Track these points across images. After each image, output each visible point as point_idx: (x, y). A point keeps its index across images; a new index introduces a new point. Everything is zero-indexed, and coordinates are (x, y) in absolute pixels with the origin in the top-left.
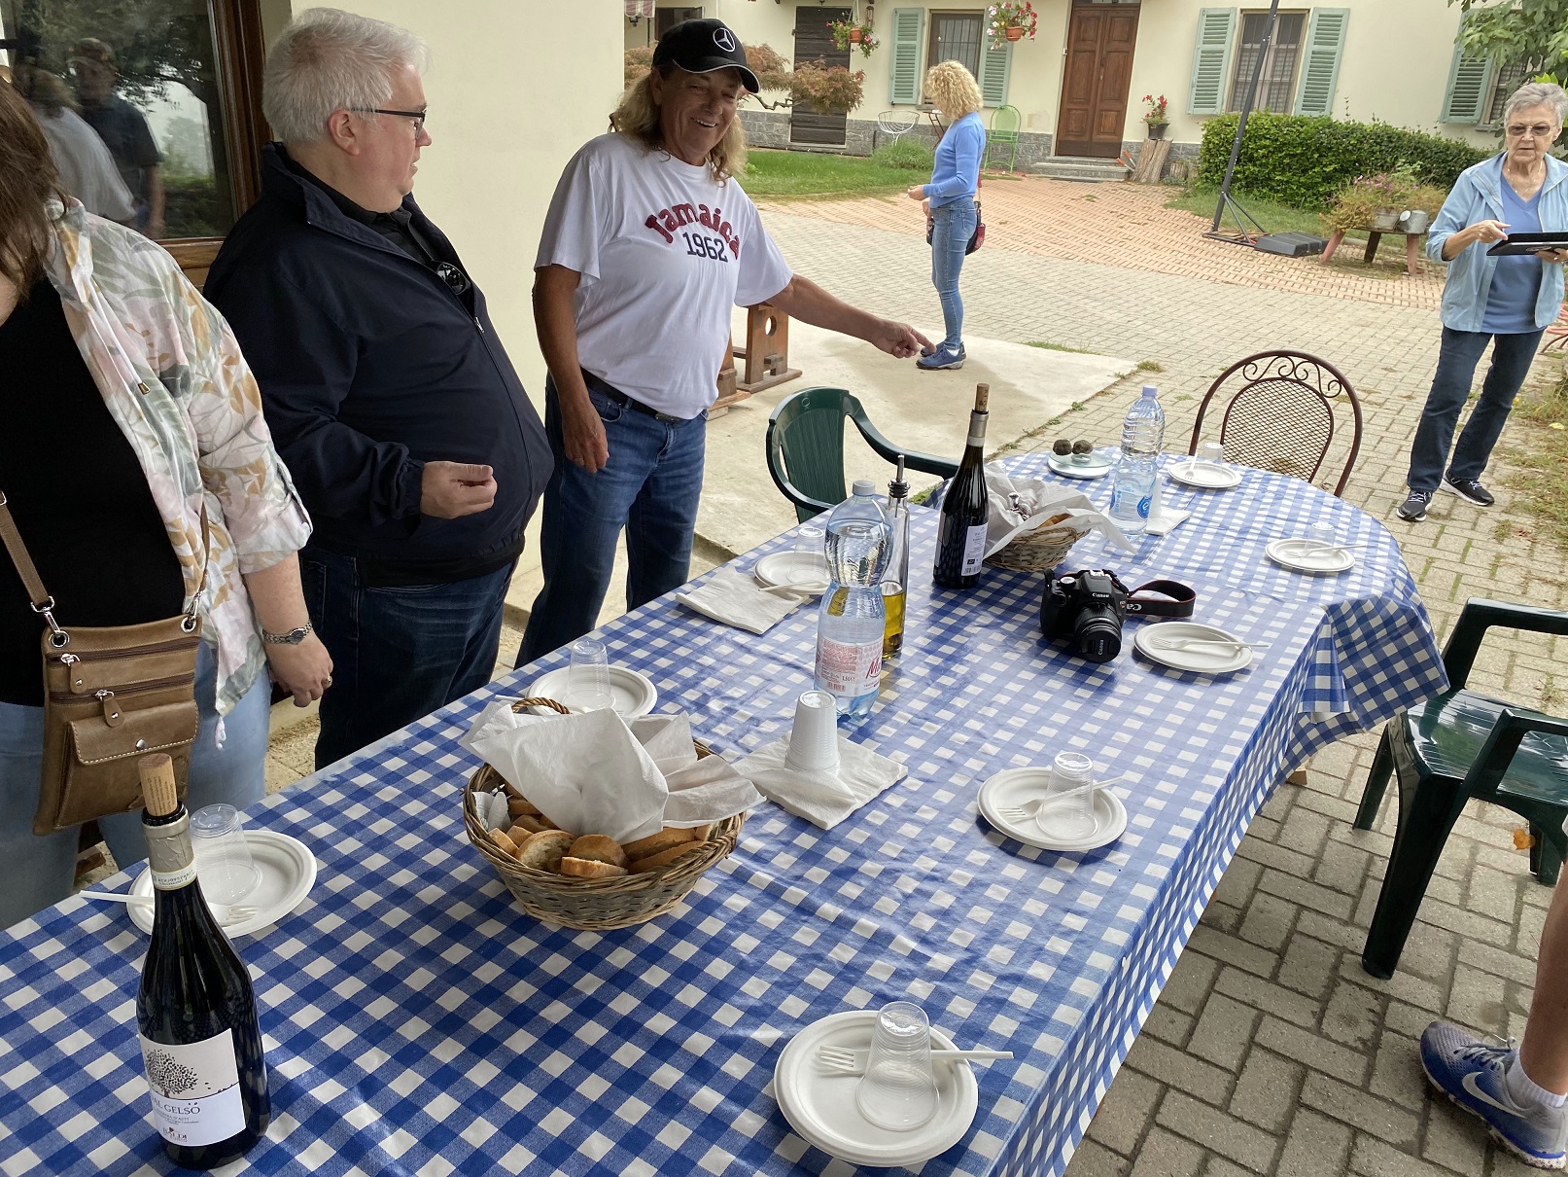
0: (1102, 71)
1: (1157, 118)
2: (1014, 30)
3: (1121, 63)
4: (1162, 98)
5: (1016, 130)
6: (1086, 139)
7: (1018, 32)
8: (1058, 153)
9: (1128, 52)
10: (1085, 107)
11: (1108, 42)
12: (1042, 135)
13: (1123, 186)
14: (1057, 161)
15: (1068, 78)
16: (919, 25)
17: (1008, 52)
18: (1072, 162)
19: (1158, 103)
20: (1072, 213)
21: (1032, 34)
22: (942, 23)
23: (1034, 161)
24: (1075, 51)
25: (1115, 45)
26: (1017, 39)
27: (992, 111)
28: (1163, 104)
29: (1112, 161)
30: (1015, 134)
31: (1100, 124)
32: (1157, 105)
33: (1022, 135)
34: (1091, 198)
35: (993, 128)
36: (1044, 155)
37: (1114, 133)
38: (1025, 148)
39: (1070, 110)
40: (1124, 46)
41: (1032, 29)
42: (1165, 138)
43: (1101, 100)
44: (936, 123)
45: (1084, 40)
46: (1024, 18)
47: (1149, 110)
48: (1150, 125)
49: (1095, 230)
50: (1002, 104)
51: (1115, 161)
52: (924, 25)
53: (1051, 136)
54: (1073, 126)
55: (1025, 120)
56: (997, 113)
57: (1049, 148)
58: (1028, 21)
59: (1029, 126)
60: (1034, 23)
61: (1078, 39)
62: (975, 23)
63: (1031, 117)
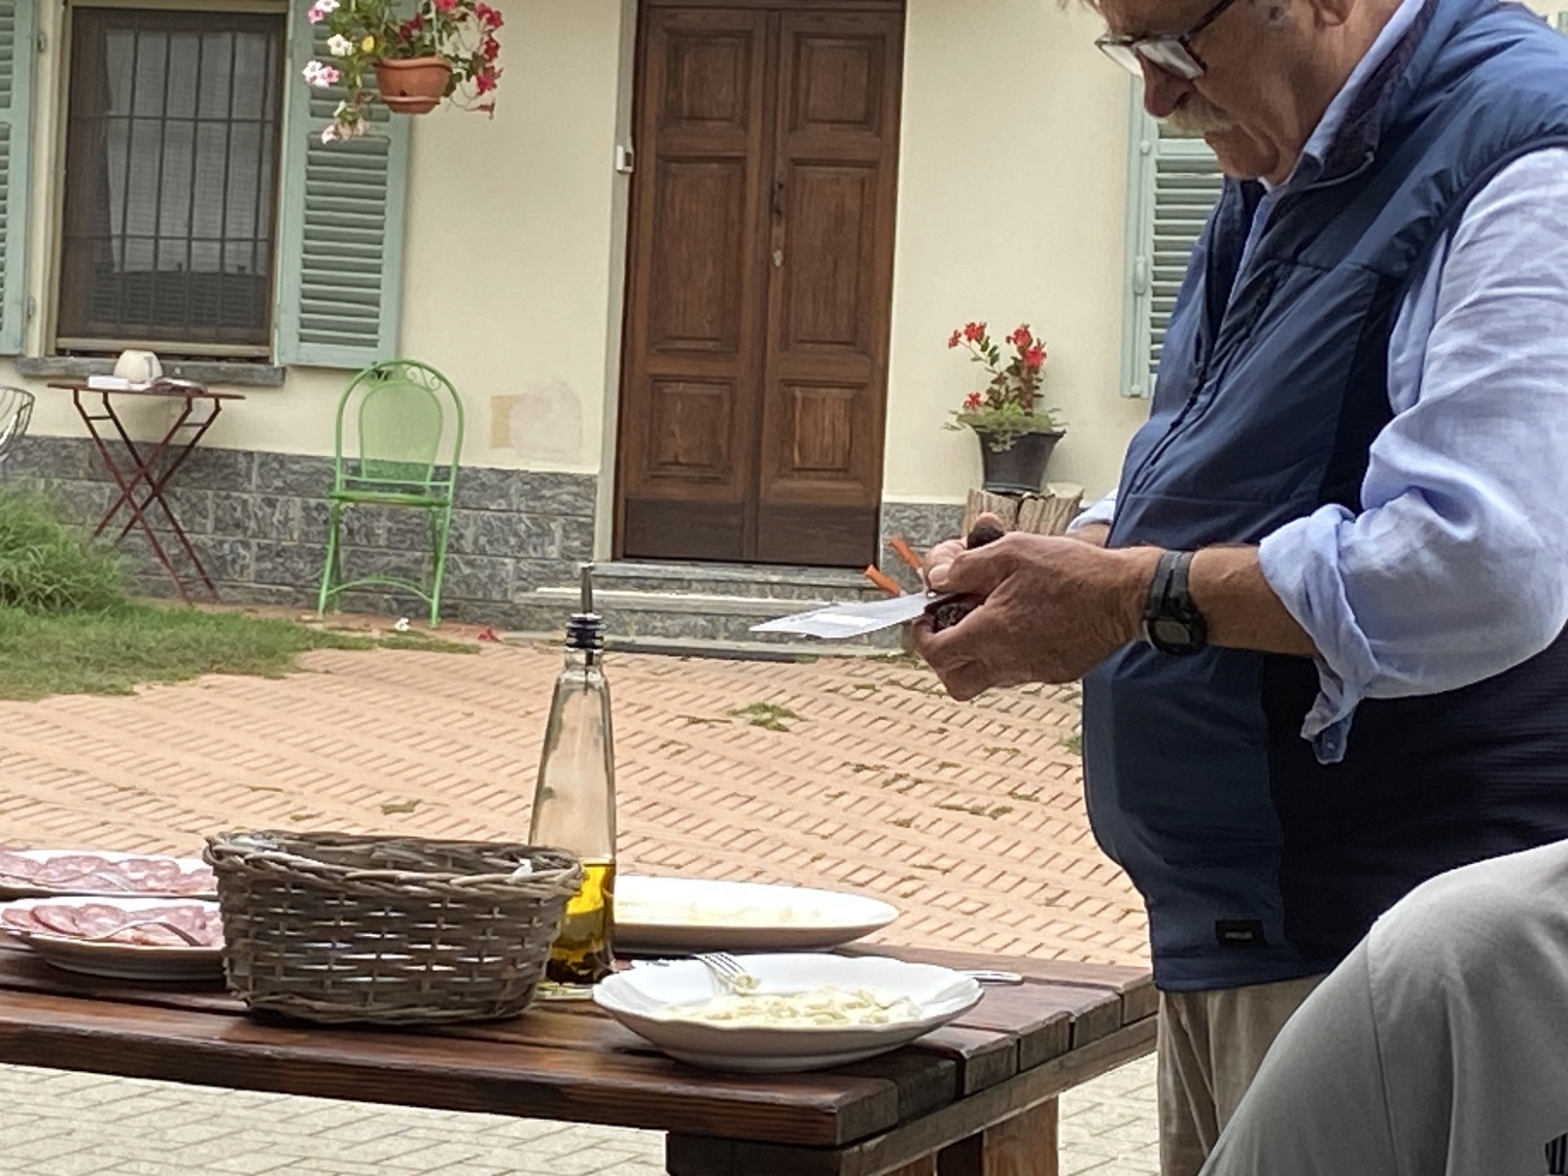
0: (779, 231)
1: (1012, 411)
2: (412, 71)
3: (852, 204)
4: (1022, 336)
5: (444, 459)
6: (734, 491)
7: (433, 76)
8: (623, 551)
9: (872, 164)
10: (719, 369)
11: (793, 127)
12: (556, 480)
13: (897, 673)
14: (622, 581)
15: (645, 259)
16: (21, 49)
17: (394, 158)
18: (685, 585)
19: (1009, 353)
20: (691, 772)
21: (483, 86)
22: (119, 46)
23: (527, 581)
24: (664, 159)
25: (819, 138)
26: (426, 107)
27: (340, 386)
28: (1029, 360)
29: (847, 578)
30: (441, 473)
31: (787, 437)
32: (1004, 363)
33: (467, 478)
34: (769, 716)
35: (351, 452)
36: (568, 556)
37: (844, 471)
38: (488, 528)
39: (657, 379)
40: (855, 143)
41: (482, 69)
42: (1051, 489)
43: (785, 344)
44: (106, 430)
45: (695, 117)
46: (447, 27)
47: (979, 378)
48: (986, 438)
49: (795, 835)
50: (381, 355)
51: (859, 579)
52: (39, 47)
53: (588, 483)
54: (678, 443)
55: (480, 420)
56: (360, 392)
57: (587, 529)
58: (467, 40)
59: (501, 439)
60: (492, 49)
61: (672, 115)
62: (251, 47)
63: (503, 406)
